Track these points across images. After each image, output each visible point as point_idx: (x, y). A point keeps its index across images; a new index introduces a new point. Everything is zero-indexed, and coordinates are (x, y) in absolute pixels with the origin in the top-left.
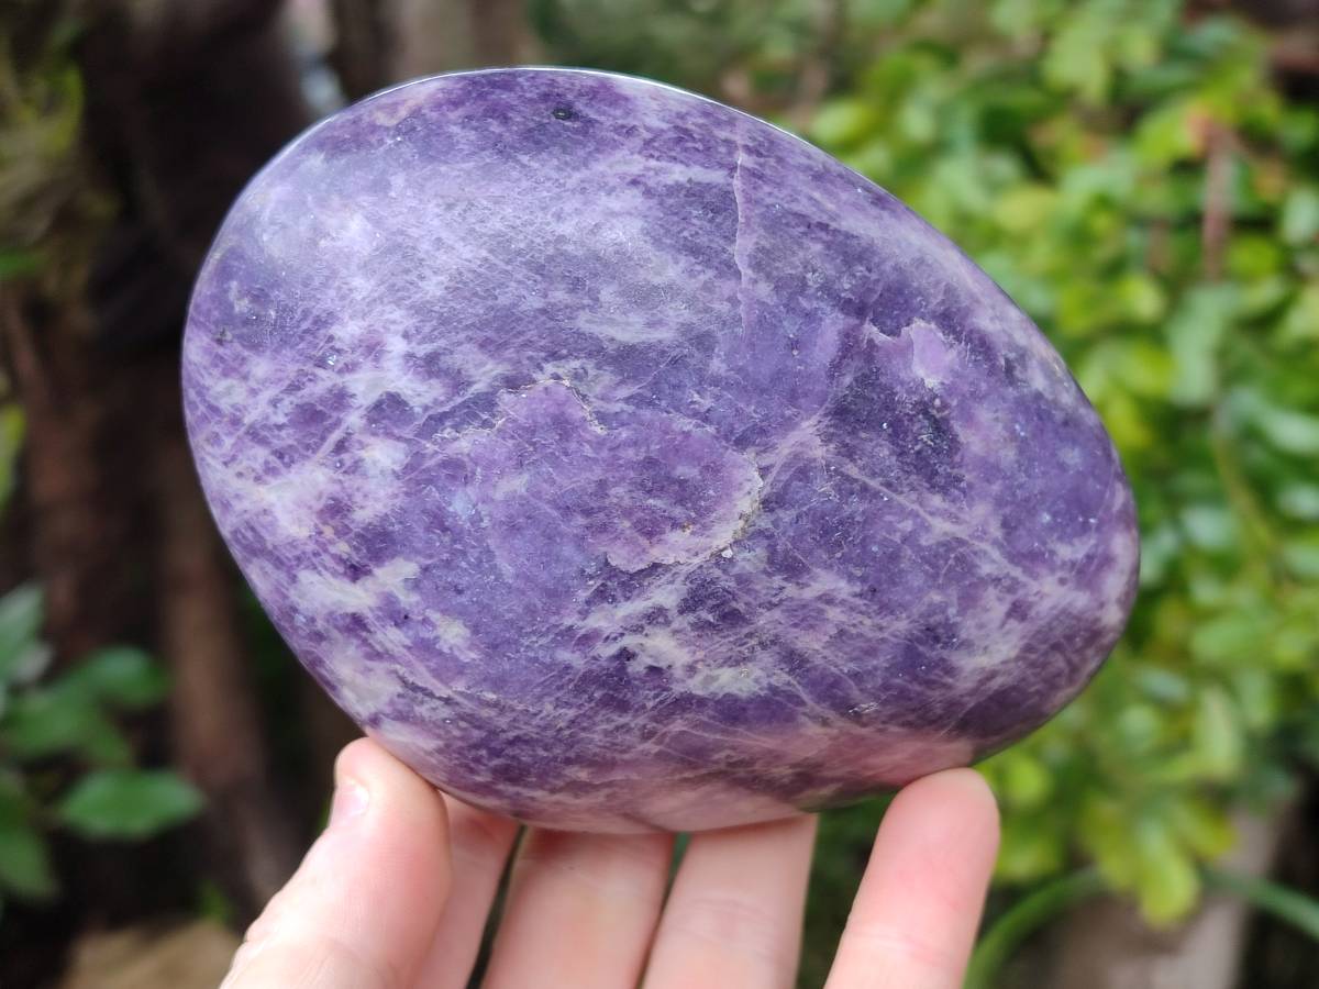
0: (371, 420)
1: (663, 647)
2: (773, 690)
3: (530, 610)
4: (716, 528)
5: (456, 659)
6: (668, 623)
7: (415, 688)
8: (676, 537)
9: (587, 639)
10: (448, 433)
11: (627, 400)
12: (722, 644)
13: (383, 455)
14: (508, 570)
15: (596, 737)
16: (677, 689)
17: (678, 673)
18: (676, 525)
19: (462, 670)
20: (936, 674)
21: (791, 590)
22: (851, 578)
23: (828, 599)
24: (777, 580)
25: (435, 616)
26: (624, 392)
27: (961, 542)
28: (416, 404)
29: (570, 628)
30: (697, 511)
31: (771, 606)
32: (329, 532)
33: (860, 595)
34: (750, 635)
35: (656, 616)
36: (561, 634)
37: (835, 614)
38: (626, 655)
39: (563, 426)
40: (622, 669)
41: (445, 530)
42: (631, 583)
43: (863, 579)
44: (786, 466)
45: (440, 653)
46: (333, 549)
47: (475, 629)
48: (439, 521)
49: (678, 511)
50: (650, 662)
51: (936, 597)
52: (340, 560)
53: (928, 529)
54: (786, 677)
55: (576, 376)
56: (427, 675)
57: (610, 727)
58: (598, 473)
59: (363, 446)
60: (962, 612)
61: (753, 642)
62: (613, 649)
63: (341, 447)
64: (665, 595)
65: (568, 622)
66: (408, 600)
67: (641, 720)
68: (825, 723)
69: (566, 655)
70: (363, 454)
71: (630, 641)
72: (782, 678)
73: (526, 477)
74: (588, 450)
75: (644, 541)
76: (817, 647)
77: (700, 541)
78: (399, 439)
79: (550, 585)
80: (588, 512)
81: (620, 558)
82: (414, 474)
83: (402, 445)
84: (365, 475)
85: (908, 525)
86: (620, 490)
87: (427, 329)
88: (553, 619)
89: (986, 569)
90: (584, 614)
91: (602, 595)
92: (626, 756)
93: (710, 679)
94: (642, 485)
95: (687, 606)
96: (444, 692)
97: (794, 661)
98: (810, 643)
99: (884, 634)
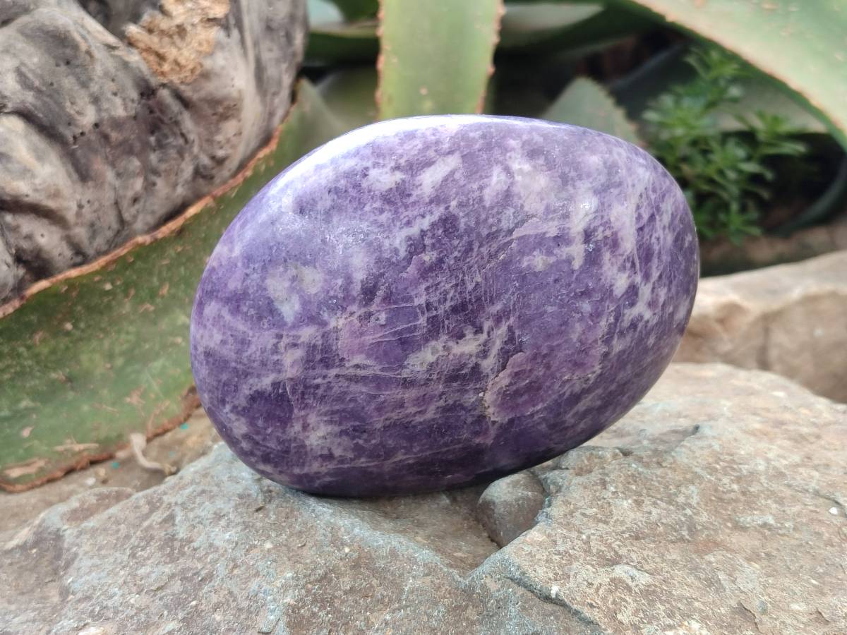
0: (634, 286)
1: (468, 346)
2: (402, 367)
3: (529, 306)
4: (495, 396)
5: (528, 254)
6: (477, 356)
7: (523, 221)
8: (506, 381)
9: (498, 320)
10: (612, 320)
11: (564, 393)
12: (447, 367)
13: (621, 283)
14: (550, 309)
15: (448, 286)
16: (444, 337)
17: (451, 344)
18: (511, 384)
19: (522, 253)
21: (441, 403)
22: (421, 423)
23: (422, 412)
24: (451, 402)
25: (552, 260)
26: (568, 394)
28: (627, 311)
29: (509, 318)
30: (507, 395)
31: (443, 393)
32: (608, 233)
33: (409, 422)
34: (439, 379)
35: (484, 354)
36: (509, 312)
37: (413, 410)
38: (479, 330)
39: (578, 365)
40: (473, 324)
41: (582, 293)
42: (505, 355)
43: (414, 427)
44: (487, 429)
45: (534, 249)
46: (601, 229)
47: (535, 274)
48: (586, 293)
49: (514, 388)
50: (467, 337)
51: (374, 441)
52: (595, 230)
55: (588, 379)
56: (528, 232)
57: (449, 297)
58: (553, 369)
59: (629, 277)
60: (356, 444)
61: (435, 377)
62: (486, 328)
63: (633, 265)
64: (488, 364)
65: (512, 319)
66: (564, 252)
67: (441, 311)
68: (357, 366)
69: (498, 307)
70: (626, 275)
71: (483, 337)
72: (405, 374)
73: (575, 340)
74: (564, 370)
75: (517, 370)
76: (406, 395)
77: (495, 390)
78: (623, 295)
79: (532, 323)
80: (545, 356)
81: (519, 357)
82: (608, 293)
83: (620, 296)
84: (619, 270)
85: (416, 450)
86: (541, 373)
87: (644, 332)
88: (517, 314)
89: (362, 460)
90: (510, 329)
91: (511, 339)
92: (423, 286)
93: (435, 351)
94: (535, 382)
95: (477, 366)
96: (515, 235)
97: (407, 383)
98: (410, 394)
99: (382, 419)
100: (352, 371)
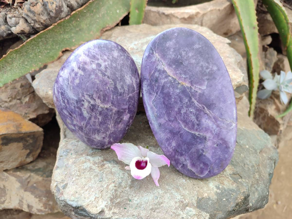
0: (97, 64)
1: (86, 104)
2: (86, 118)
3: (84, 89)
4: (102, 104)
5: (74, 82)
6: (89, 104)
7: (68, 80)
8: (99, 101)
9: (83, 96)
10: (100, 72)
11: (112, 90)
12: (89, 110)
13: (94, 66)
14: (88, 84)
15: (72, 101)
16: (82, 108)
17: (84, 107)
18: (101, 100)
19: (73, 84)
20: (94, 133)
21: (98, 115)
22: (102, 120)
23: (98, 119)
24: (99, 113)
25: (78, 78)
26: (112, 89)
27: (109, 129)
28: (101, 68)
29: (84, 94)
30: (103, 102)
31: (95, 113)
32: (82, 63)
33: (100, 122)
34: (91, 113)
35: (89, 102)
36: (83, 93)
37: (97, 120)
38: (83, 101)
39: (106, 84)
40: (81, 101)
41: (89, 76)
42: (92, 98)
43: (102, 121)
44: (111, 108)
45: (74, 81)
46: (80, 65)
47: (79, 83)
48: (90, 75)
49: (102, 100)
50: (84, 104)
51: (103, 130)
52: (79, 66)
53: (110, 125)
54: (88, 118)
55: (112, 83)
56: (71, 80)
57: (74, 102)
58: (103, 90)
59: (94, 64)
60: (102, 133)
61: (90, 113)
62: (84, 99)
63: (93, 61)
64: (92, 102)
65: (85, 93)
66: (79, 75)
67: (76, 105)
68: (83, 125)
69: (80, 94)
70: (93, 64)
71: (85, 100)
72: (87, 118)
73: (99, 82)
74: (105, 88)
75: (97, 97)
76: (93, 120)
77: (100, 103)
78: (97, 67)
79: (88, 90)
80: (98, 90)
81: (94, 96)
82: (93, 70)
83: (96, 68)
84: (91, 65)
85: (109, 123)
86: (102, 93)
87: (110, 66)
88: (84, 92)
89: (107, 133)
90: (86, 94)
91: (89, 96)
92: (71, 106)
93: (84, 111)
94: (103, 95)
95: (92, 105)
96: (69, 83)
97: (90, 118)
98: (93, 119)
99: (97, 126)
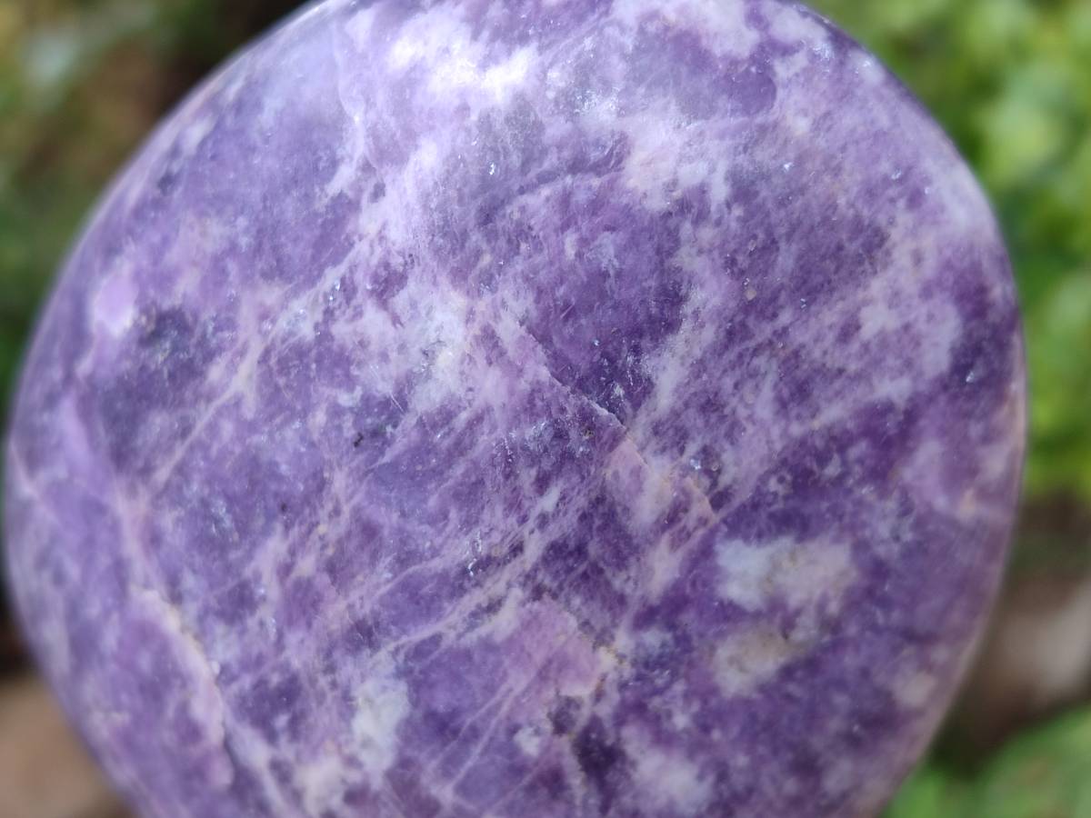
100: (496, 584)
